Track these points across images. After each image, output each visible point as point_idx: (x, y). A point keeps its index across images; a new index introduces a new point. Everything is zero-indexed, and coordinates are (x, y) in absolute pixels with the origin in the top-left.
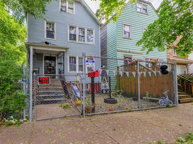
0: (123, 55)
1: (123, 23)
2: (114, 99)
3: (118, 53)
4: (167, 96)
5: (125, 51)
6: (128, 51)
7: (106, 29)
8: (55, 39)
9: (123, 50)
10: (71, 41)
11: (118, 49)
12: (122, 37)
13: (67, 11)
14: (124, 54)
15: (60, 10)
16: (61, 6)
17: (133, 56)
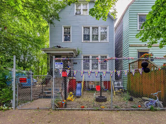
0: (136, 50)
1: (138, 14)
2: (104, 97)
3: (130, 48)
4: (158, 98)
5: (140, 45)
6: (143, 45)
7: (122, 24)
8: (71, 42)
9: (137, 45)
10: (85, 41)
11: (130, 44)
12: (136, 30)
13: (82, 14)
14: (138, 49)
15: (75, 14)
16: (77, 10)
17: (150, 50)
